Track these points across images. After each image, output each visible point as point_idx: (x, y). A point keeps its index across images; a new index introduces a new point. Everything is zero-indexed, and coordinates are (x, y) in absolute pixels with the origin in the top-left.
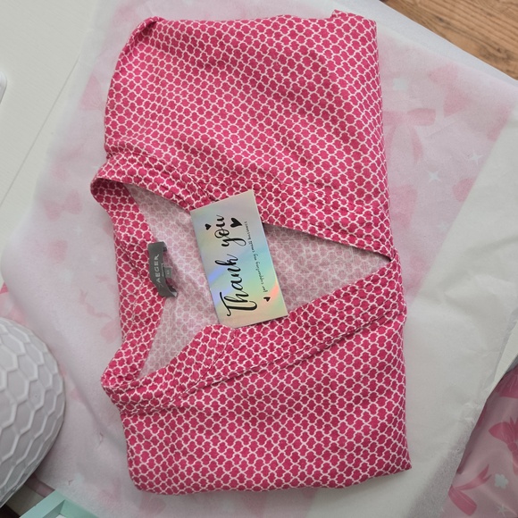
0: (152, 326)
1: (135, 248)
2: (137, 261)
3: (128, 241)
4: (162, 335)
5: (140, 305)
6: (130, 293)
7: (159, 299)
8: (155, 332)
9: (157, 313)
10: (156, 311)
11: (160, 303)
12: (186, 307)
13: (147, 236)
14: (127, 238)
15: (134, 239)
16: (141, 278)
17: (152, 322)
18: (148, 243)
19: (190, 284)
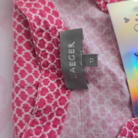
0: (57, 121)
1: (44, 34)
2: (42, 50)
3: (39, 24)
4: (71, 132)
5: (44, 97)
6: (29, 84)
7: (64, 92)
8: (61, 128)
9: (63, 107)
10: (61, 104)
11: (65, 95)
12: (101, 101)
13: (59, 23)
14: (38, 21)
15: (45, 22)
16: (40, 69)
17: (55, 116)
18: (59, 30)
19: (108, 76)
